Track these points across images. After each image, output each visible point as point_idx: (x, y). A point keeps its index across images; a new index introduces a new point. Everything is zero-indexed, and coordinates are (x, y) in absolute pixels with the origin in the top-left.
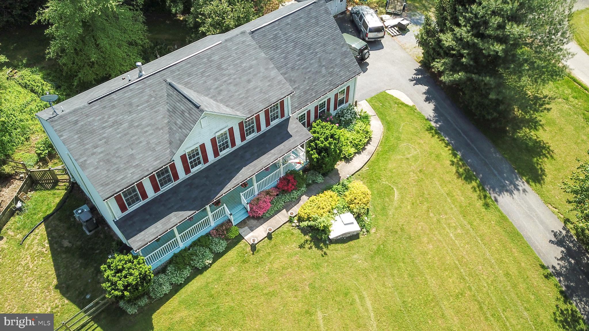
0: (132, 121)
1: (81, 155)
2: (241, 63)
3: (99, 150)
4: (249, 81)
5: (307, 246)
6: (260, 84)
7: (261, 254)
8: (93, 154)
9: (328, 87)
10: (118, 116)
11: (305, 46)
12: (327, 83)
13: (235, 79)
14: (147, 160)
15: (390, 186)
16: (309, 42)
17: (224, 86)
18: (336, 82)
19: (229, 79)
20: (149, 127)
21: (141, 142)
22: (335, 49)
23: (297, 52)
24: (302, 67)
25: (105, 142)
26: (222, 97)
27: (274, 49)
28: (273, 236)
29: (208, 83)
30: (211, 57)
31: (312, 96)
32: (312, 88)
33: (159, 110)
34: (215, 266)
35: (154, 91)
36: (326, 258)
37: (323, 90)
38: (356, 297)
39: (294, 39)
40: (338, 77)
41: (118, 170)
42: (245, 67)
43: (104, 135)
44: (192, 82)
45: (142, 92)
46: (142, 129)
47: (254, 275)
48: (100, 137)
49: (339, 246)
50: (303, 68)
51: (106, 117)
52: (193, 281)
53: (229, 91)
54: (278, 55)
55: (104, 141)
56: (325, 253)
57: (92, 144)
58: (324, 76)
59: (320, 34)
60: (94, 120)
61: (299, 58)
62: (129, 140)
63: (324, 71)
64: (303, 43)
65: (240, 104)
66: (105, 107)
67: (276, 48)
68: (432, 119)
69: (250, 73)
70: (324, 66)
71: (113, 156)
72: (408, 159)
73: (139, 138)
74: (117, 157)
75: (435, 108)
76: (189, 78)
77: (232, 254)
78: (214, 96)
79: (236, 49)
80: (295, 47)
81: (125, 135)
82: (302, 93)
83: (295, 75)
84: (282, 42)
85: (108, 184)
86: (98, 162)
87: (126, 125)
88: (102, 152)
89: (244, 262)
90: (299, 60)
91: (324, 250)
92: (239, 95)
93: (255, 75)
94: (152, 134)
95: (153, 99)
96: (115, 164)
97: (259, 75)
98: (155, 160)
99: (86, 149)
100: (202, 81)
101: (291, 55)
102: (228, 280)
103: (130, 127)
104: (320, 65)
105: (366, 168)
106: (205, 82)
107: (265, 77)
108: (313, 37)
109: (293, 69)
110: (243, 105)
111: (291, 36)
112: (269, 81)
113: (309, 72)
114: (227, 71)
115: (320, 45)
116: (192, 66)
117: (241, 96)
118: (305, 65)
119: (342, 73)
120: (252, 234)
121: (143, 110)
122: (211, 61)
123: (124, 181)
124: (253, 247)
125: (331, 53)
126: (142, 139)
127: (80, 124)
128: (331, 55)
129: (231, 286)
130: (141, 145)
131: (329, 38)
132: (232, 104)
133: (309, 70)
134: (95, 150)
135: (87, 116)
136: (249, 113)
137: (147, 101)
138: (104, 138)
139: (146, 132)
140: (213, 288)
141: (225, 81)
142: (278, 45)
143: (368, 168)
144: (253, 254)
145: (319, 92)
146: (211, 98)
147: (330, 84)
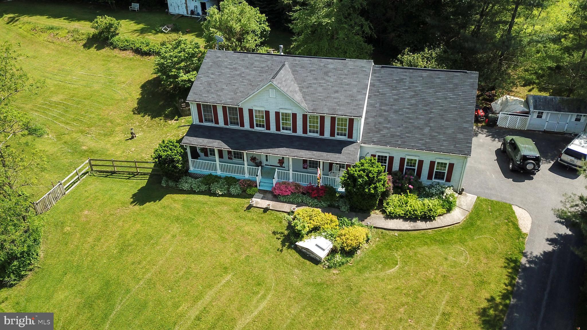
0: (243, 73)
1: (203, 73)
2: (345, 78)
3: (212, 76)
4: (337, 92)
5: (278, 236)
6: (342, 98)
7: (249, 215)
8: (207, 76)
9: (420, 145)
10: (239, 66)
11: (423, 101)
12: (420, 142)
13: (328, 85)
14: (227, 96)
15: (397, 261)
16: (431, 100)
17: (316, 86)
18: (431, 146)
19: (324, 83)
20: (247, 81)
21: (234, 85)
22: (455, 120)
23: (412, 102)
24: (407, 115)
25: (219, 75)
26: (306, 91)
27: (392, 88)
28: (268, 212)
29: (308, 78)
30: (327, 64)
31: (396, 143)
32: (402, 136)
33: (263, 76)
34: (220, 198)
35: (272, 65)
36: (279, 253)
37: (414, 145)
38: (262, 292)
39: (417, 90)
40: (438, 144)
41: (208, 91)
42: (344, 82)
43: (222, 71)
44: (299, 72)
45: (265, 61)
46: (243, 79)
47: (230, 221)
48: (220, 71)
49: (297, 255)
50: (407, 117)
51: (234, 63)
52: (202, 195)
53: (316, 90)
54: (391, 95)
55: (219, 73)
56: (281, 251)
57: (212, 71)
58: (423, 135)
59: (448, 100)
60: (227, 61)
61: (409, 107)
62: (230, 81)
63: (427, 130)
64: (424, 98)
65: (314, 101)
66: (239, 58)
67: (394, 88)
68: (529, 256)
69: (343, 87)
70: (430, 126)
71: (214, 83)
72: (446, 259)
73: (236, 83)
74: (215, 85)
75: (550, 252)
76: (300, 69)
77: (237, 200)
78: (303, 87)
79: (351, 69)
80: (412, 97)
81: (232, 77)
82: (389, 135)
83: (395, 117)
84: (403, 87)
85: (196, 94)
86: (205, 82)
87: (238, 72)
88: (212, 78)
89: (236, 211)
90: (408, 108)
91: (284, 248)
92: (320, 96)
93: (346, 91)
94: (245, 85)
95: (267, 68)
96: (211, 87)
97: (348, 92)
98: (230, 99)
99: (208, 72)
100: (306, 75)
101: (404, 101)
102: (216, 211)
103: (239, 75)
104: (427, 124)
105: (396, 233)
106: (307, 76)
107: (352, 96)
108: (438, 99)
109: (396, 112)
110: (314, 103)
111: (416, 87)
112: (351, 100)
113: (411, 123)
114: (329, 78)
115: (441, 108)
116: (310, 64)
117: (320, 97)
118: (410, 115)
119: (445, 143)
120: (259, 200)
121: (255, 71)
122: (326, 67)
123: (205, 98)
124: (250, 207)
125: (446, 121)
126: (237, 84)
127: (219, 59)
128: (446, 123)
129: (212, 215)
130: (233, 87)
131: (456, 108)
132: (308, 98)
133: (411, 121)
134: (210, 75)
135: (227, 57)
136: (313, 110)
137: (262, 68)
138: (221, 72)
139: (244, 82)
140: (204, 207)
141: (320, 83)
142: (397, 87)
143: (397, 235)
144: (245, 210)
145: (405, 144)
146: (300, 87)
147: (423, 144)
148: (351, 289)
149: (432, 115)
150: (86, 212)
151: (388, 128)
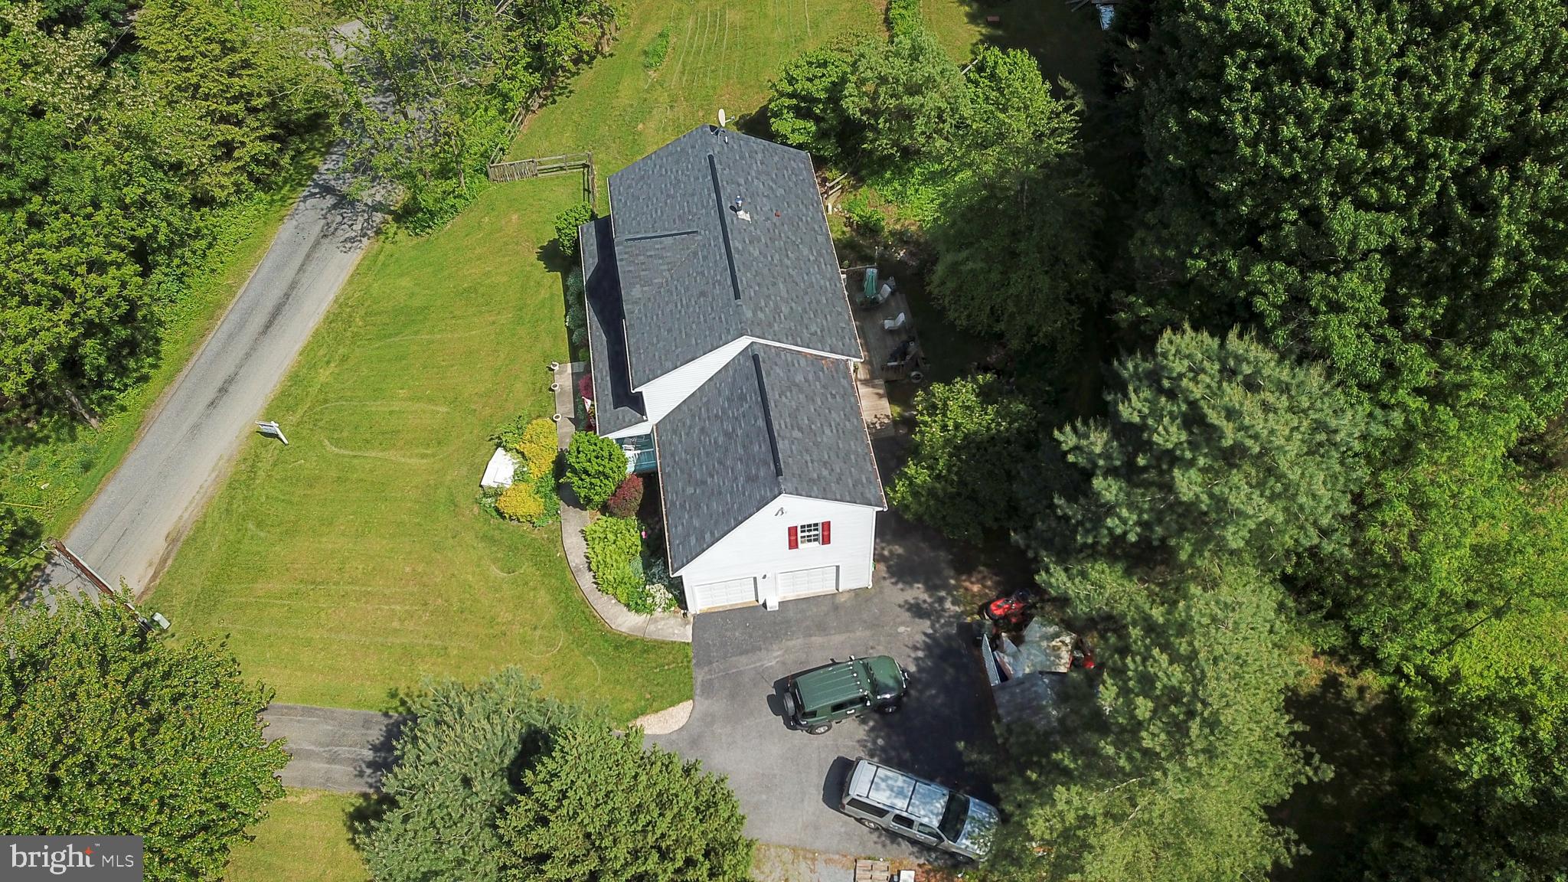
2: (698, 323)
4: (670, 330)
6: (661, 345)
9: (670, 499)
11: (725, 453)
13: (680, 312)
15: (514, 572)
16: (729, 462)
17: (675, 298)
18: (671, 514)
23: (720, 439)
24: (702, 449)
26: (662, 293)
28: (551, 392)
29: (686, 278)
31: (666, 466)
32: (676, 465)
37: (669, 490)
38: (430, 451)
42: (691, 328)
44: (695, 260)
47: (527, 363)
50: (700, 451)
51: (689, 173)
53: (667, 303)
54: (721, 403)
58: (684, 491)
59: (735, 485)
61: (713, 442)
63: (690, 490)
64: (729, 450)
65: (646, 315)
67: (731, 399)
70: (695, 491)
76: (701, 257)
77: (563, 349)
78: (667, 285)
80: (726, 433)
82: (673, 448)
83: (695, 435)
84: (735, 410)
90: (710, 443)
92: (657, 316)
93: (675, 340)
97: (673, 345)
100: (691, 273)
101: (718, 428)
105: (560, 554)
106: (689, 276)
107: (667, 353)
108: (733, 469)
109: (702, 430)
110: (643, 318)
112: (660, 357)
114: (694, 304)
115: (722, 484)
117: (654, 317)
119: (680, 529)
128: (705, 508)
129: (533, 339)
131: (727, 503)
132: (650, 304)
136: (630, 325)
141: (681, 299)
142: (734, 402)
143: (557, 557)
145: (668, 479)
146: (666, 282)
147: (672, 502)
148: (454, 537)
149: (709, 480)
150: (515, 217)
151: (680, 441)
